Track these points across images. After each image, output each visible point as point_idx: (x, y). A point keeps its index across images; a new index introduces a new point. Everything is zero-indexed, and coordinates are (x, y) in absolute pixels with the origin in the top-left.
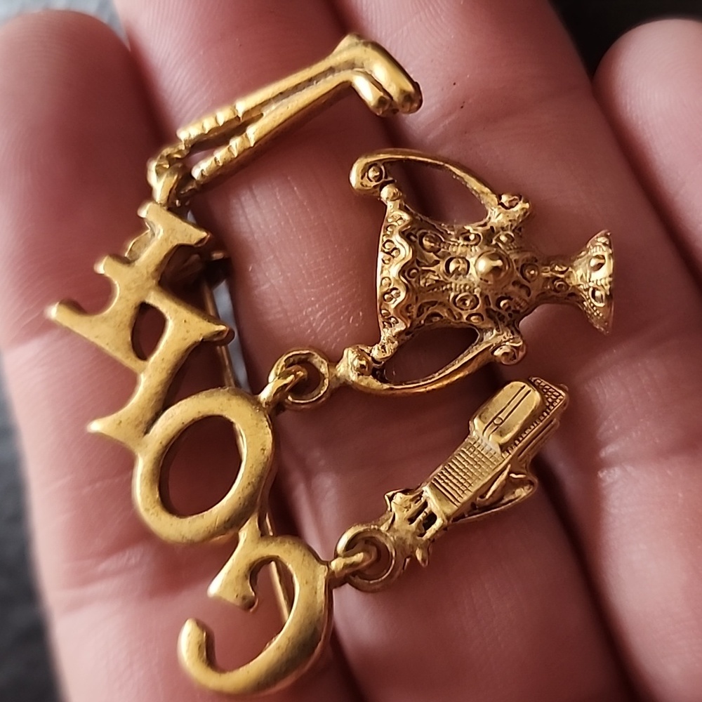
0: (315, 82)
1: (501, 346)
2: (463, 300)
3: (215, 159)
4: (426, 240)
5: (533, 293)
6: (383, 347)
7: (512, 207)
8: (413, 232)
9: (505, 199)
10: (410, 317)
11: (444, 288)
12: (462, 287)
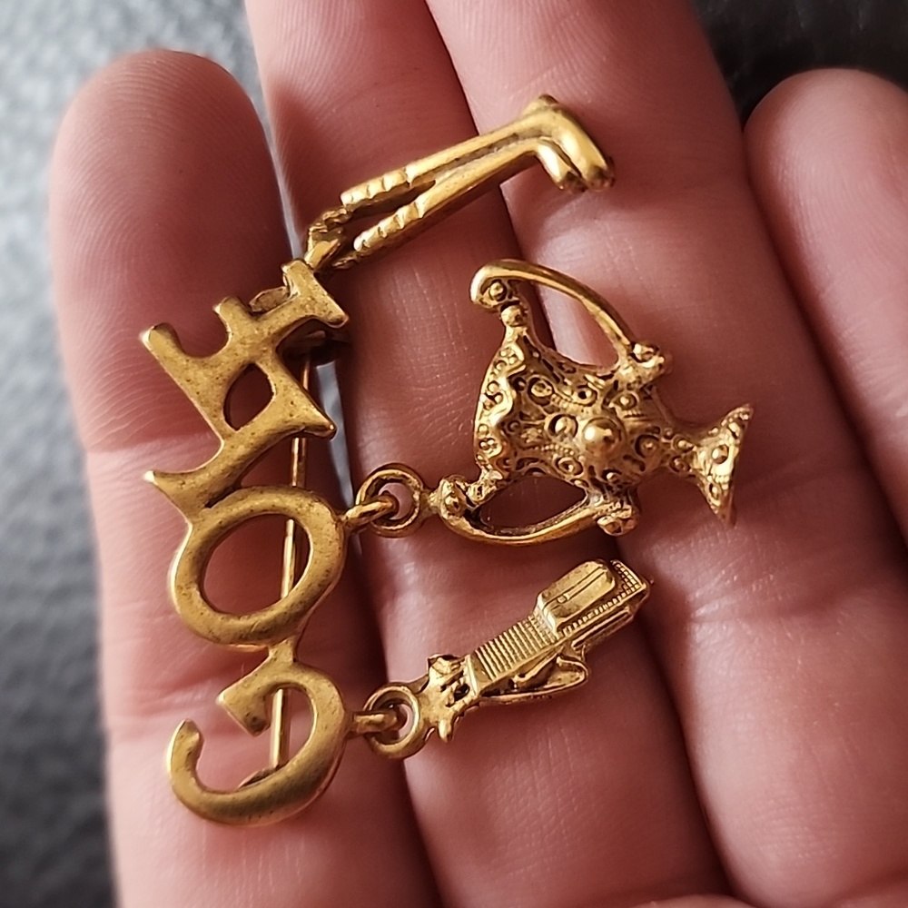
0: (495, 149)
1: (605, 515)
2: (566, 465)
3: (379, 229)
4: (536, 389)
5: (649, 468)
6: (480, 489)
7: (644, 361)
8: (523, 377)
9: (638, 349)
10: (507, 470)
11: (547, 448)
12: (566, 451)
